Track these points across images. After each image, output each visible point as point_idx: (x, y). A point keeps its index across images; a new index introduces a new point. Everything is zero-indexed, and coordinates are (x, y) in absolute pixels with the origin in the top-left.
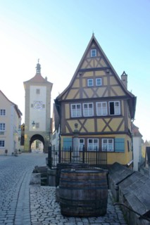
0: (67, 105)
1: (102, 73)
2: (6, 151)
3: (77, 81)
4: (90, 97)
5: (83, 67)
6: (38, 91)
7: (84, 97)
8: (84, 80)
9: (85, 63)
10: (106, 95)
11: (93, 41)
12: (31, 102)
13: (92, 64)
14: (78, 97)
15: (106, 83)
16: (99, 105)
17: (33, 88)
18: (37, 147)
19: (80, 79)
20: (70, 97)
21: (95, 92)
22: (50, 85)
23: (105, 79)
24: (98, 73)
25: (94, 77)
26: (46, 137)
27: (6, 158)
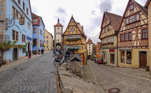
0: (65, 36)
1: (75, 27)
2: (49, 49)
3: (68, 29)
4: (71, 34)
5: (69, 25)
6: (58, 29)
7: (70, 34)
8: (70, 29)
9: (70, 24)
10: (76, 34)
11: (72, 17)
12: (56, 33)
13: (72, 24)
14: (68, 34)
15: (76, 30)
16: (74, 36)
17: (57, 28)
18: (59, 47)
19: (69, 29)
20: (66, 34)
21: (73, 33)
22: (62, 26)
23: (76, 29)
24: (74, 27)
25: (73, 28)
26: (61, 44)
27: (48, 51)
